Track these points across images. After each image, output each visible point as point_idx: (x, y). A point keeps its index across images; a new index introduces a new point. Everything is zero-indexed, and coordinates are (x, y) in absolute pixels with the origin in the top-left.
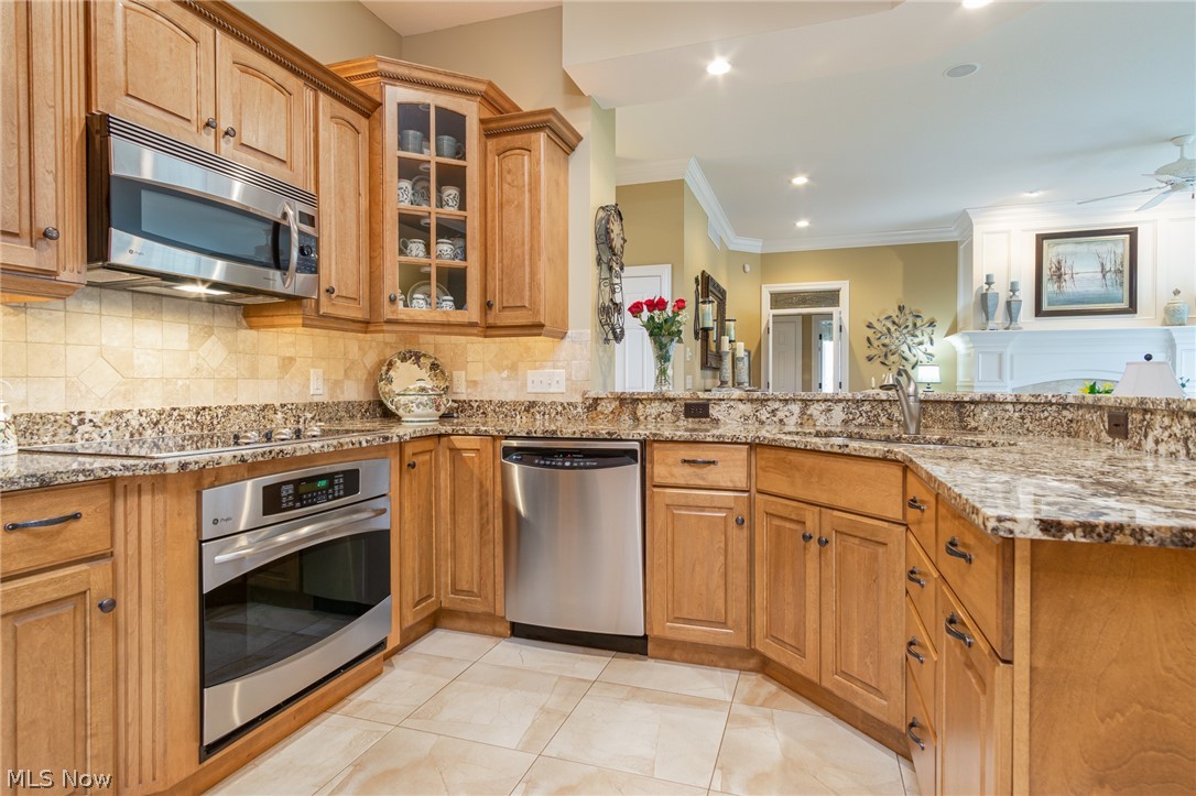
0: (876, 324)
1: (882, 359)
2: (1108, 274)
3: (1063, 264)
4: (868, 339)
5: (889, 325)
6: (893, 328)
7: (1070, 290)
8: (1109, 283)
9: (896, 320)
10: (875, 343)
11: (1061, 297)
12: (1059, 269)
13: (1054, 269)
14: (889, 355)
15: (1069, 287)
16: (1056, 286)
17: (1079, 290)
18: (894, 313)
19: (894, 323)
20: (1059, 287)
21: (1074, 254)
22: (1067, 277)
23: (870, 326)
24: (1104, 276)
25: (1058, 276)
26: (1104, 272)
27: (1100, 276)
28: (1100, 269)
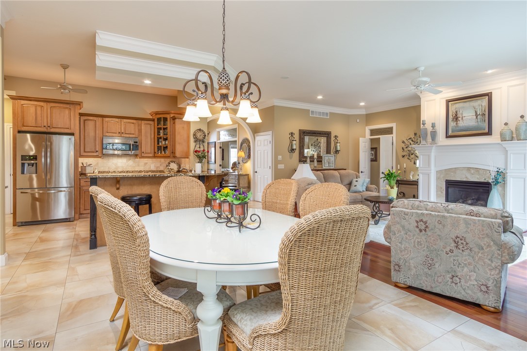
0: (406, 141)
1: (408, 157)
2: (479, 116)
3: (458, 113)
4: (403, 148)
5: (411, 142)
6: (412, 143)
7: (461, 125)
8: (479, 120)
9: (414, 139)
10: (406, 149)
11: (457, 129)
12: (456, 115)
13: (454, 115)
14: (410, 155)
15: (461, 124)
16: (455, 123)
17: (466, 125)
18: (412, 136)
19: (412, 141)
20: (457, 124)
21: (463, 108)
22: (460, 119)
23: (403, 142)
24: (477, 117)
25: (456, 118)
26: (477, 115)
27: (475, 117)
28: (475, 114)
